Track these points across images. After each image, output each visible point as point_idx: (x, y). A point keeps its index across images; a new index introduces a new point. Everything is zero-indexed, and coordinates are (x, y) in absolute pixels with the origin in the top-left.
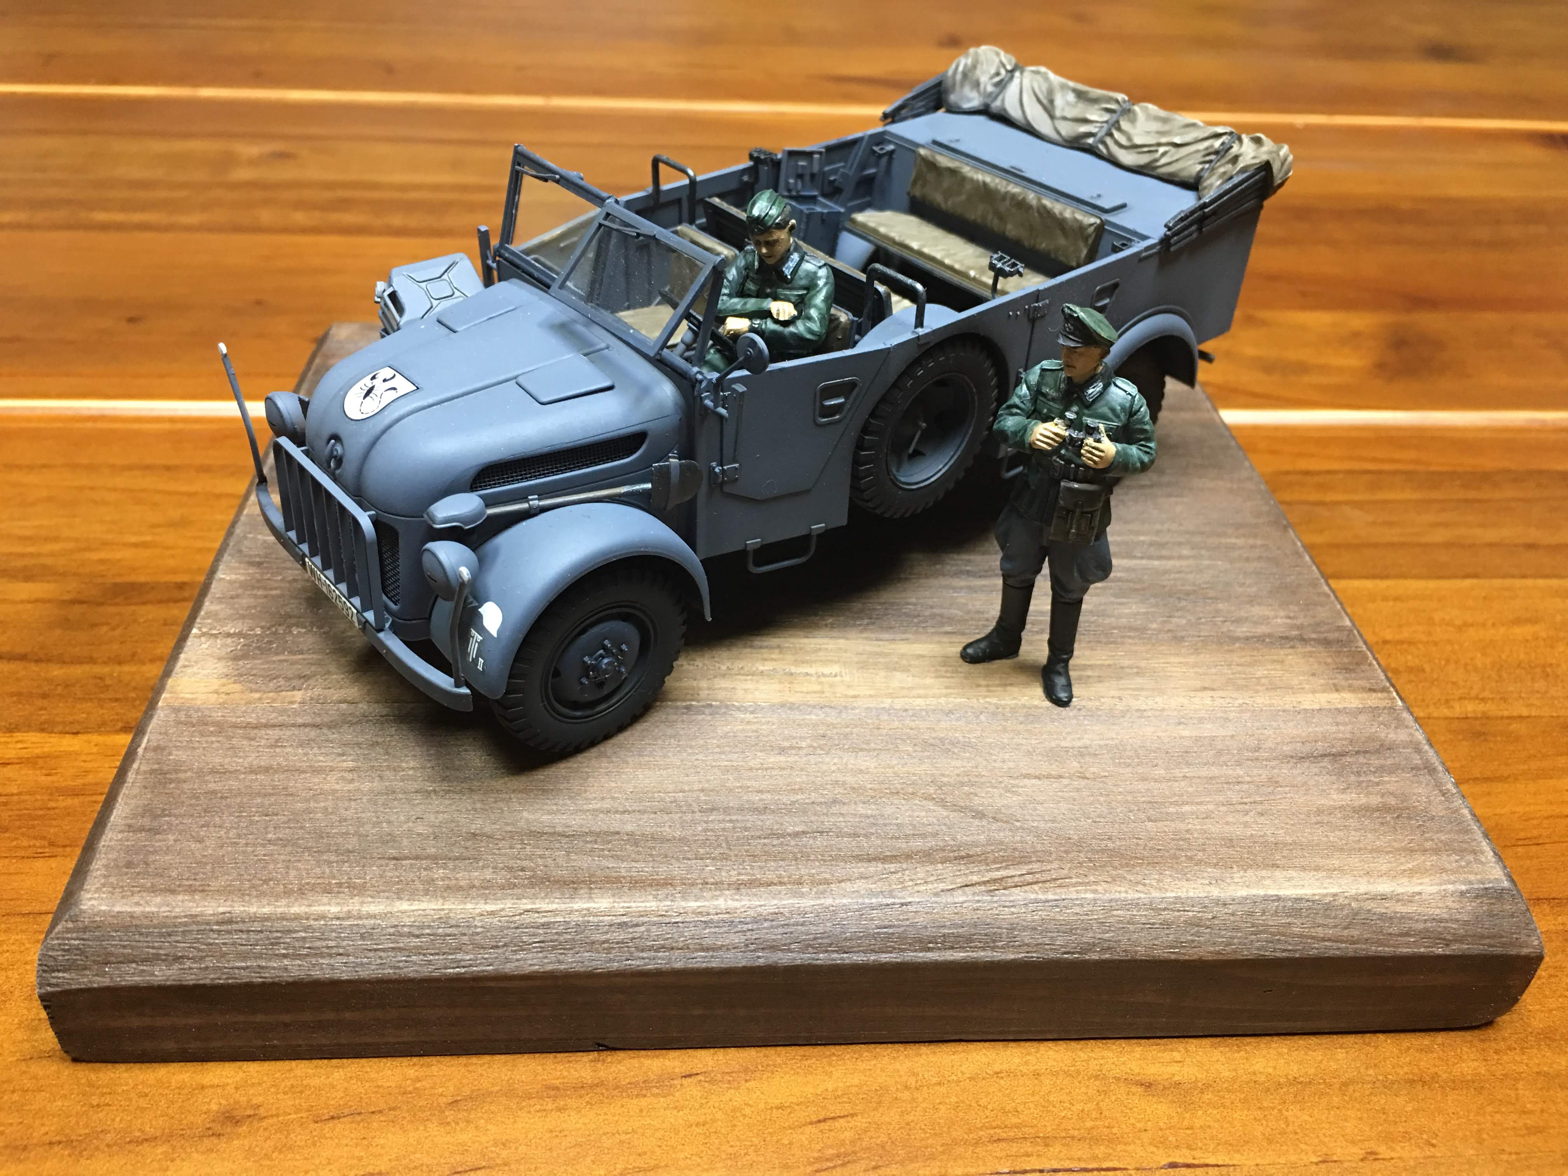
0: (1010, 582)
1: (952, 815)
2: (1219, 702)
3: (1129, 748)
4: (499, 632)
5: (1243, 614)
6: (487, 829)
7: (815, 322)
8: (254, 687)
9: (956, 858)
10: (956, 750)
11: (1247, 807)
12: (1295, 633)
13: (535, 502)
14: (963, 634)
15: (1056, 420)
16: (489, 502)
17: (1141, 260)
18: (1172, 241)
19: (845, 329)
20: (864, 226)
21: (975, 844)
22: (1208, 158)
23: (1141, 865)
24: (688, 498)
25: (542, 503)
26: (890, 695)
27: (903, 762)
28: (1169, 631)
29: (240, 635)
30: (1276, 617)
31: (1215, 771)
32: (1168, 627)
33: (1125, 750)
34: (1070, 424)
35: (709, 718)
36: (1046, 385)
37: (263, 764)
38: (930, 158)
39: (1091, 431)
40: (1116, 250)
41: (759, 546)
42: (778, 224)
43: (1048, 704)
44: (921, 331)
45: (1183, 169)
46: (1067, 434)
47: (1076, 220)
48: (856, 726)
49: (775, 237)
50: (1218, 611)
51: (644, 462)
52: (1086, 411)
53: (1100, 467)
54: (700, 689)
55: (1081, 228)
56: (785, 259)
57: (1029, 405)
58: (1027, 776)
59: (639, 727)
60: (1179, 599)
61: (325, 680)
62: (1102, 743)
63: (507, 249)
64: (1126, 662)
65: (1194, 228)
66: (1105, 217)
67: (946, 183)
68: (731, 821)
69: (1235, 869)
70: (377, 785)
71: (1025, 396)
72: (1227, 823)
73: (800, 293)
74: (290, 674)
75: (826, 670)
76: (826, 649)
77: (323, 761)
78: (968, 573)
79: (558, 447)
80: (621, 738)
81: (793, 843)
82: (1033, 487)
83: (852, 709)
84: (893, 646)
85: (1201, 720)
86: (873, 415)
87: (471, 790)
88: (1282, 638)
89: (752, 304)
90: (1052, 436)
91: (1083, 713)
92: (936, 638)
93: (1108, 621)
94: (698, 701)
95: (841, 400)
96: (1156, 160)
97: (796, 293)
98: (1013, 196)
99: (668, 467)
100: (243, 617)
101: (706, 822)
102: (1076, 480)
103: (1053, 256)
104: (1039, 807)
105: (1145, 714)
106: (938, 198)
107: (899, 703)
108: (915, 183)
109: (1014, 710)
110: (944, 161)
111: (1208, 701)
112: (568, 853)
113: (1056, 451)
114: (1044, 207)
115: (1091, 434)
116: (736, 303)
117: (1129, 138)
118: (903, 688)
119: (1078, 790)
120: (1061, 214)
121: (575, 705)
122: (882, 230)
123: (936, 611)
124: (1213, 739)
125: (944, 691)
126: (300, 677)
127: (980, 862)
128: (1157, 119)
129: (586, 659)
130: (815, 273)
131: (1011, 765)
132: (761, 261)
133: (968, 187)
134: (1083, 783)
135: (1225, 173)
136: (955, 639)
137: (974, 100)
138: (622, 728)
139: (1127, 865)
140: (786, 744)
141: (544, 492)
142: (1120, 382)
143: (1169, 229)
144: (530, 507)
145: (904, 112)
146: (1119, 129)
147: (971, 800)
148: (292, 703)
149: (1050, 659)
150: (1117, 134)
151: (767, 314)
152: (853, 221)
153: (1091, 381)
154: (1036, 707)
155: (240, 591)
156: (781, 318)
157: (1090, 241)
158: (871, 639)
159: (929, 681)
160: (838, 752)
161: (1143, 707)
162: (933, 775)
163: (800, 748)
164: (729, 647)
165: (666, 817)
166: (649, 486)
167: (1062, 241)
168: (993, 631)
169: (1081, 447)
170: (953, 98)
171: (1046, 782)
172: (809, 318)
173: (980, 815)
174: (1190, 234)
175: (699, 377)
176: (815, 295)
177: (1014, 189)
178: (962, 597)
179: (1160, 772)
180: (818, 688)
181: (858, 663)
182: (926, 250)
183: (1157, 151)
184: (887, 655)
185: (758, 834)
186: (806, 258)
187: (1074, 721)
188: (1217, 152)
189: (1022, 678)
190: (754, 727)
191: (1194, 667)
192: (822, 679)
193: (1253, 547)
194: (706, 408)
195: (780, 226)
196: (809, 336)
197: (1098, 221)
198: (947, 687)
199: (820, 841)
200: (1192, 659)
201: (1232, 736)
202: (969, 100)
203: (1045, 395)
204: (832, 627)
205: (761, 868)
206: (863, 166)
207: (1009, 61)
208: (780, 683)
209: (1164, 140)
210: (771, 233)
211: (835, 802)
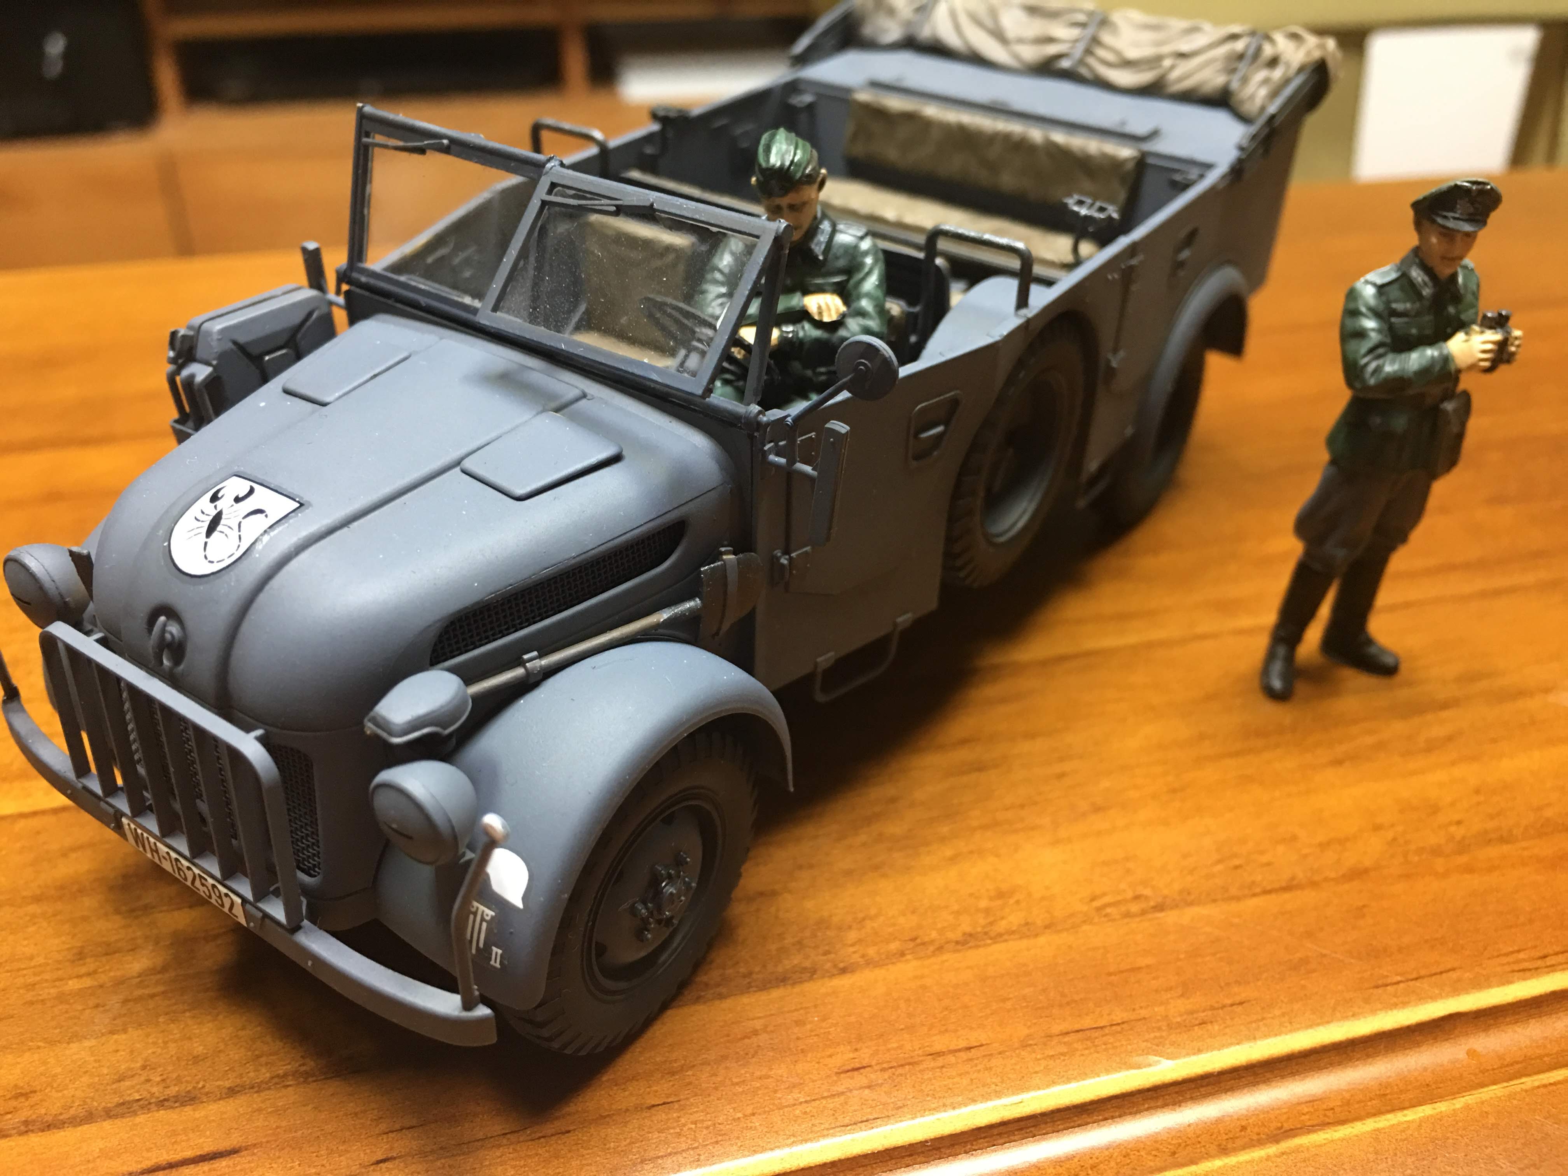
4: (525, 898)
7: (870, 316)
13: (536, 663)
16: (465, 676)
18: (1245, 167)
19: (898, 326)
22: (1233, 65)
24: (747, 610)
25: (544, 662)
38: (874, 104)
40: (1178, 185)
41: (831, 662)
44: (1022, 318)
45: (1202, 83)
47: (1105, 154)
51: (686, 567)
55: (1114, 165)
56: (812, 230)
63: (361, 270)
66: (1144, 146)
67: (902, 134)
79: (559, 566)
86: (973, 446)
95: (941, 429)
96: (1164, 77)
98: (1007, 136)
99: (721, 569)
108: (854, 139)
110: (895, 103)
114: (1056, 144)
117: (1118, 54)
128: (1147, 26)
133: (935, 134)
135: (1267, 80)
137: (893, 32)
141: (548, 642)
144: (528, 673)
145: (814, 53)
146: (1100, 44)
150: (1099, 52)
151: (804, 315)
156: (826, 319)
166: (697, 603)
170: (867, 31)
172: (863, 313)
175: (764, 419)
177: (1006, 127)
183: (1160, 65)
186: (841, 227)
188: (1243, 57)
194: (772, 468)
197: (1136, 153)
202: (888, 31)
209: (1165, 50)
210: (799, 192)
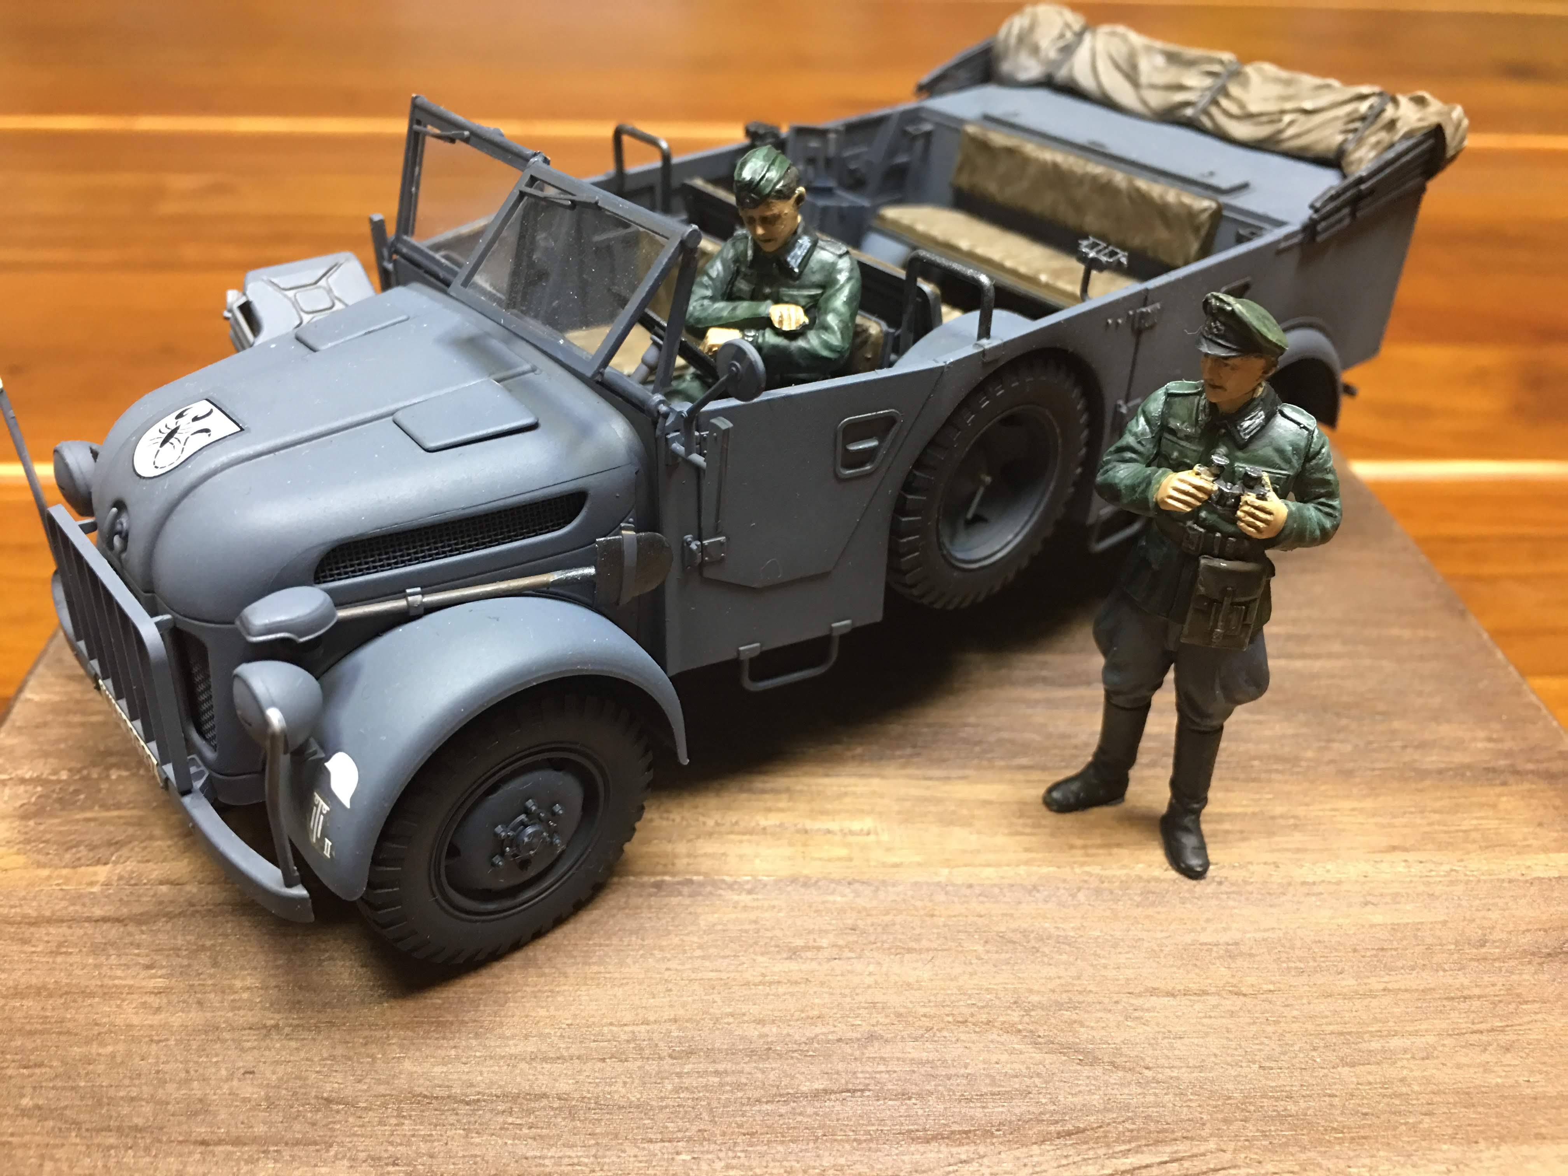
0: (1116, 700)
1: (1049, 1058)
2: (1416, 869)
3: (1298, 943)
4: (352, 800)
5: (1427, 736)
6: (348, 1092)
7: (833, 332)
8: (42, 858)
9: (1059, 1135)
10: (1046, 950)
11: (1484, 1038)
12: (1502, 763)
13: (416, 598)
14: (1044, 768)
15: (1197, 468)
16: (340, 599)
17: (1279, 252)
18: (1319, 228)
19: (875, 344)
20: (895, 223)
21: (1087, 1110)
22: (1352, 126)
23: (1341, 1141)
24: (654, 586)
25: (428, 599)
26: (947, 863)
27: (969, 969)
28: (1331, 762)
29: (37, 781)
30: (1474, 739)
31: (1427, 979)
32: (1328, 756)
33: (1293, 948)
34: (1220, 473)
35: (687, 901)
36: (1175, 417)
37: (34, 981)
38: (981, 137)
39: (1251, 483)
40: (1240, 240)
41: (757, 653)
42: (779, 191)
43: (1173, 874)
44: (987, 344)
45: (1317, 142)
46: (1215, 487)
47: (1182, 205)
48: (900, 912)
49: (776, 211)
50: (1394, 732)
51: (585, 536)
52: (1239, 454)
53: (1264, 536)
54: (676, 856)
55: (1191, 215)
56: (789, 244)
57: (1149, 446)
58: (1153, 992)
59: (587, 917)
60: (1338, 715)
61: (145, 848)
62: (1259, 935)
63: (406, 244)
64: (1278, 810)
65: (1346, 211)
66: (1224, 199)
67: (1002, 167)
68: (717, 1073)
69: (1482, 1145)
70: (195, 1017)
71: (1143, 433)
72: (1459, 1066)
73: (813, 292)
74: (96, 839)
75: (856, 826)
76: (854, 793)
77: (122, 978)
78: (1045, 681)
79: (449, 515)
80: (557, 936)
81: (810, 1110)
82: (1155, 567)
83: (894, 885)
84: (947, 788)
85: (1396, 897)
86: (918, 464)
87: (331, 1024)
88: (1487, 770)
89: (743, 309)
90: (1193, 491)
91: (1224, 888)
92: (1008, 776)
93: (1242, 747)
94: (673, 875)
95: (873, 443)
96: (1280, 131)
97: (806, 293)
98: (1094, 178)
99: (619, 543)
100: (46, 755)
101: (679, 1075)
102: (1222, 556)
103: (1150, 254)
104: (1178, 1044)
105: (1316, 889)
106: (992, 187)
107: (961, 875)
108: (960, 169)
109: (1125, 885)
110: (999, 138)
111: (1401, 868)
112: (468, 1131)
113: (1194, 515)
114: (1138, 190)
115: (1251, 488)
116: (722, 308)
117: (1242, 106)
118: (964, 852)
119: (1232, 1014)
120: (1161, 197)
121: (488, 895)
122: (920, 227)
123: (1005, 735)
124: (1417, 927)
125: (1025, 856)
126: (110, 844)
127: (1097, 1140)
128: (1278, 80)
129: (499, 829)
130: (833, 265)
131: (1130, 973)
132: (757, 249)
133: (1032, 170)
134: (1239, 1001)
135: (1378, 143)
136: (1035, 775)
137: (1031, 69)
138: (559, 921)
139: (1320, 1142)
140: (799, 942)
141: (429, 583)
142: (1288, 410)
143: (1316, 210)
144: (410, 606)
145: (944, 85)
146: (1227, 95)
147: (1075, 1033)
148: (92, 884)
149: (1171, 806)
150: (1224, 103)
151: (765, 323)
152: (883, 219)
153: (1244, 410)
154: (1157, 880)
155: (50, 717)
156: (786, 328)
157: (1203, 232)
158: (917, 778)
159: (1000, 840)
160: (875, 954)
161: (1310, 879)
162: (1015, 991)
163: (819, 948)
164: (718, 792)
165: (619, 1067)
166: (591, 571)
167: (1162, 234)
168: (1091, 765)
169: (1236, 506)
170: (1006, 67)
171: (1185, 1001)
172: (826, 328)
173: (1090, 1059)
174: (1340, 220)
175: (663, 408)
176: (834, 295)
177: (1096, 169)
178: (1039, 715)
179: (1348, 983)
180: (843, 852)
181: (899, 813)
182: (980, 251)
183: (1280, 120)
184: (938, 801)
185: (757, 1094)
186: (820, 243)
187: (1214, 902)
188: (1363, 118)
189: (1134, 835)
190: (752, 916)
191: (1374, 815)
192: (851, 839)
193: (1426, 640)
194: (675, 455)
195: (783, 195)
196: (825, 353)
197: (1214, 205)
198: (1027, 850)
199: (852, 1107)
200: (1368, 804)
201: (1444, 923)
202: (1026, 69)
203: (1173, 432)
204: (861, 759)
205: (762, 1155)
206: (892, 152)
207: (1076, 21)
208: (791, 844)
209: (1289, 106)
210: (768, 206)
211: (872, 1037)
